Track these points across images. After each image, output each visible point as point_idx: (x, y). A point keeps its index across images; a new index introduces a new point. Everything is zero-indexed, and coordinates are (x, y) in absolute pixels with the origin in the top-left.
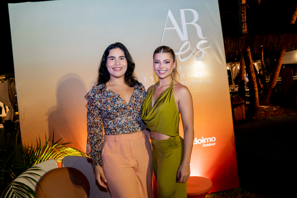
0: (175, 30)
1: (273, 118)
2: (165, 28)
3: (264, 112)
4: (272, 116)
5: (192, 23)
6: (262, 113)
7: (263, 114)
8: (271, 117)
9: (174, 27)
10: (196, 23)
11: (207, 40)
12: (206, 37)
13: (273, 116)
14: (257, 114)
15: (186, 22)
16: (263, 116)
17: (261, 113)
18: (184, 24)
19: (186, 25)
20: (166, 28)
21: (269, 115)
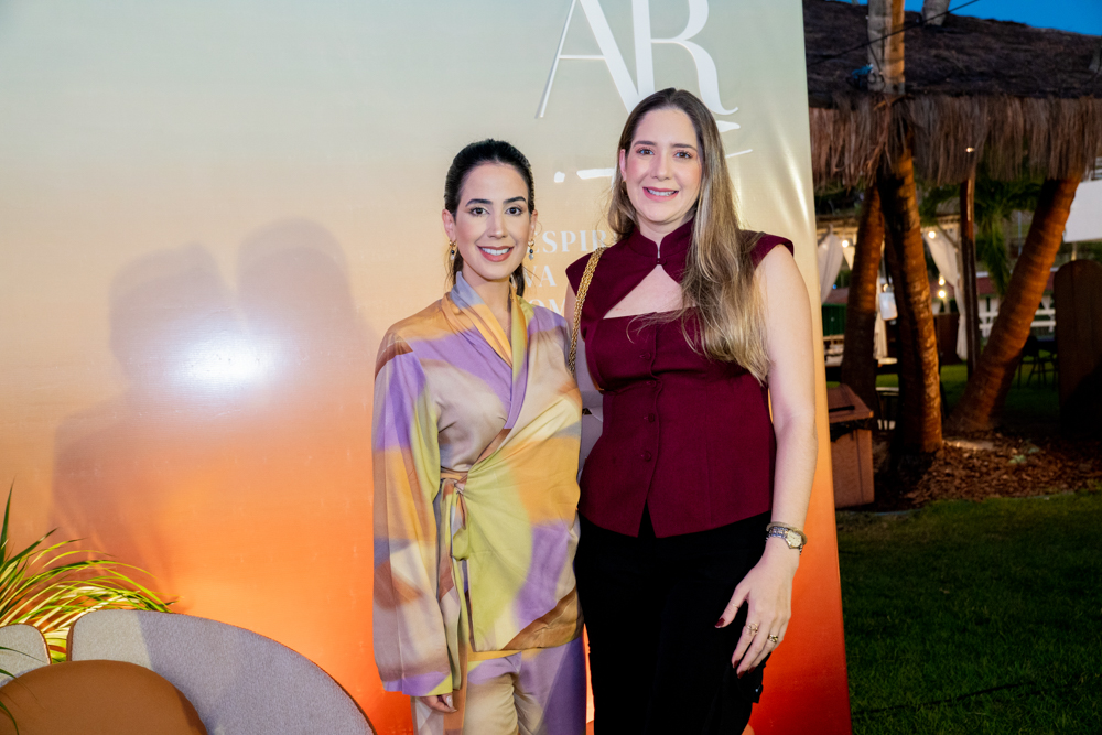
0: (602, 65)
1: (1007, 499)
2: (559, 56)
3: (964, 473)
4: (1001, 492)
5: (681, 40)
6: (956, 473)
7: (957, 482)
8: (998, 496)
9: (599, 52)
10: (695, 40)
11: (737, 122)
12: (736, 109)
13: (1007, 493)
14: (929, 480)
15: (654, 34)
16: (957, 488)
17: (948, 475)
18: (644, 42)
19: (654, 46)
20: (562, 54)
21: (990, 486)
